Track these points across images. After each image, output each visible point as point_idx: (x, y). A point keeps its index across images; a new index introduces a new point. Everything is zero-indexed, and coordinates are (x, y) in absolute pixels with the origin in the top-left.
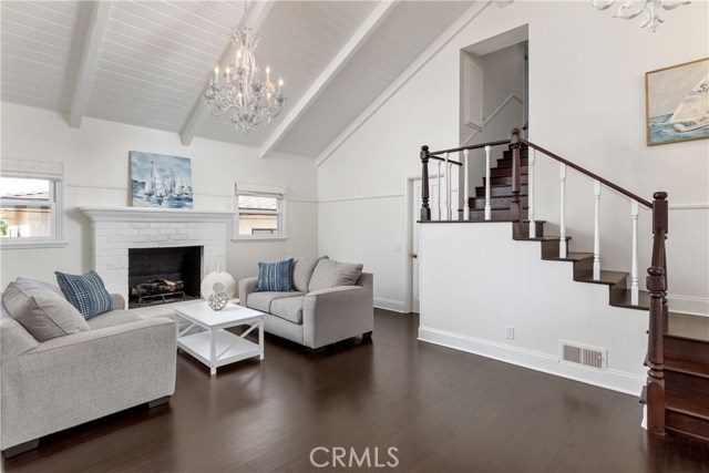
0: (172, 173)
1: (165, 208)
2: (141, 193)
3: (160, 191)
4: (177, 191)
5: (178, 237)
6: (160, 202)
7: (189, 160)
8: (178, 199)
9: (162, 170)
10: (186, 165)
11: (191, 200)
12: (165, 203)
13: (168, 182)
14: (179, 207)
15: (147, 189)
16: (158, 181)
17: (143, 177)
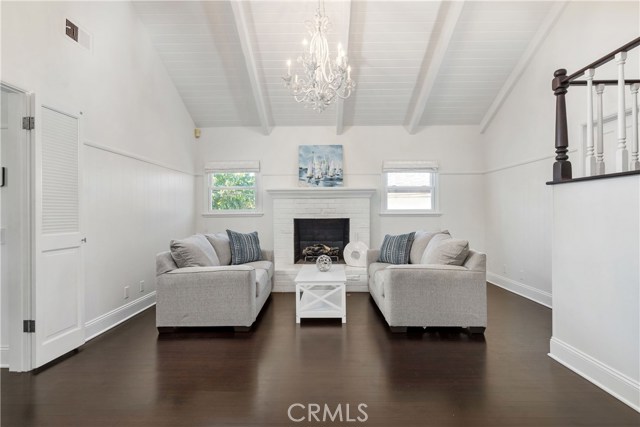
0: (328, 159)
1: (321, 187)
2: (305, 176)
3: (318, 174)
4: (331, 173)
5: (329, 210)
6: (317, 183)
7: (341, 146)
8: (331, 180)
9: (320, 157)
10: (339, 150)
11: (341, 180)
12: (321, 183)
13: (324, 166)
14: (332, 186)
15: (309, 173)
16: (317, 167)
17: (306, 165)
